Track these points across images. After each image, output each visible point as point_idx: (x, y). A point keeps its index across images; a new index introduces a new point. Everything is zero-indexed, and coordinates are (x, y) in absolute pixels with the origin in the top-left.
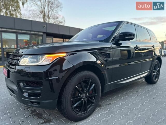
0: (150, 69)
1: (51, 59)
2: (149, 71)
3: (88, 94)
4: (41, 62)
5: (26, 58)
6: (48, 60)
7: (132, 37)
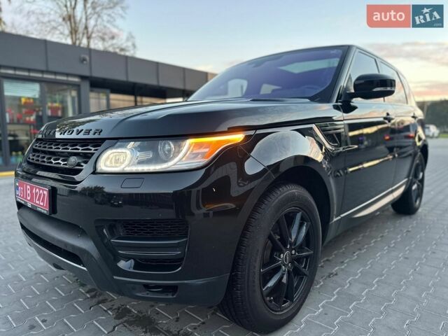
0: (408, 177)
1: (207, 150)
2: (407, 182)
3: (293, 252)
4: (176, 160)
5: (117, 148)
6: (198, 154)
7: (389, 89)
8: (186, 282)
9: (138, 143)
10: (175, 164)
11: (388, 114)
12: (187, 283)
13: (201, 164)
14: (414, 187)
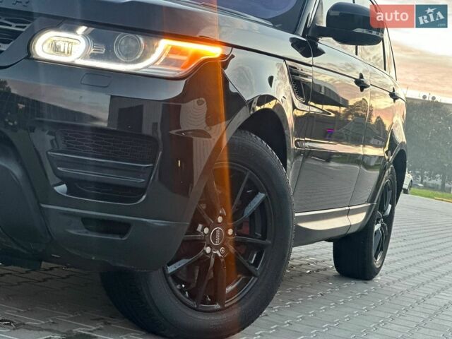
2: (369, 209)
8: (144, 220)
9: (91, 29)
10: (147, 67)
11: (361, 76)
12: (146, 222)
13: (178, 75)
14: (377, 227)
